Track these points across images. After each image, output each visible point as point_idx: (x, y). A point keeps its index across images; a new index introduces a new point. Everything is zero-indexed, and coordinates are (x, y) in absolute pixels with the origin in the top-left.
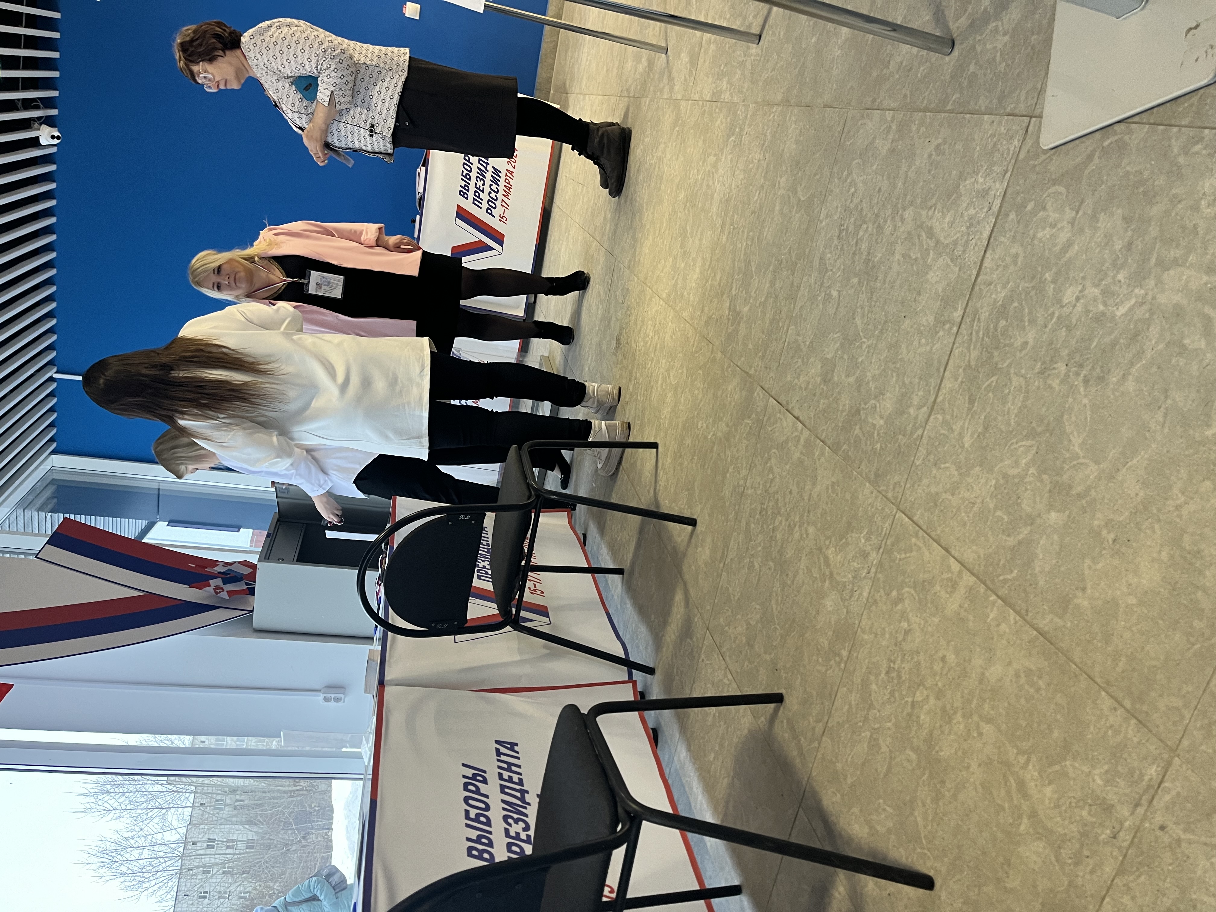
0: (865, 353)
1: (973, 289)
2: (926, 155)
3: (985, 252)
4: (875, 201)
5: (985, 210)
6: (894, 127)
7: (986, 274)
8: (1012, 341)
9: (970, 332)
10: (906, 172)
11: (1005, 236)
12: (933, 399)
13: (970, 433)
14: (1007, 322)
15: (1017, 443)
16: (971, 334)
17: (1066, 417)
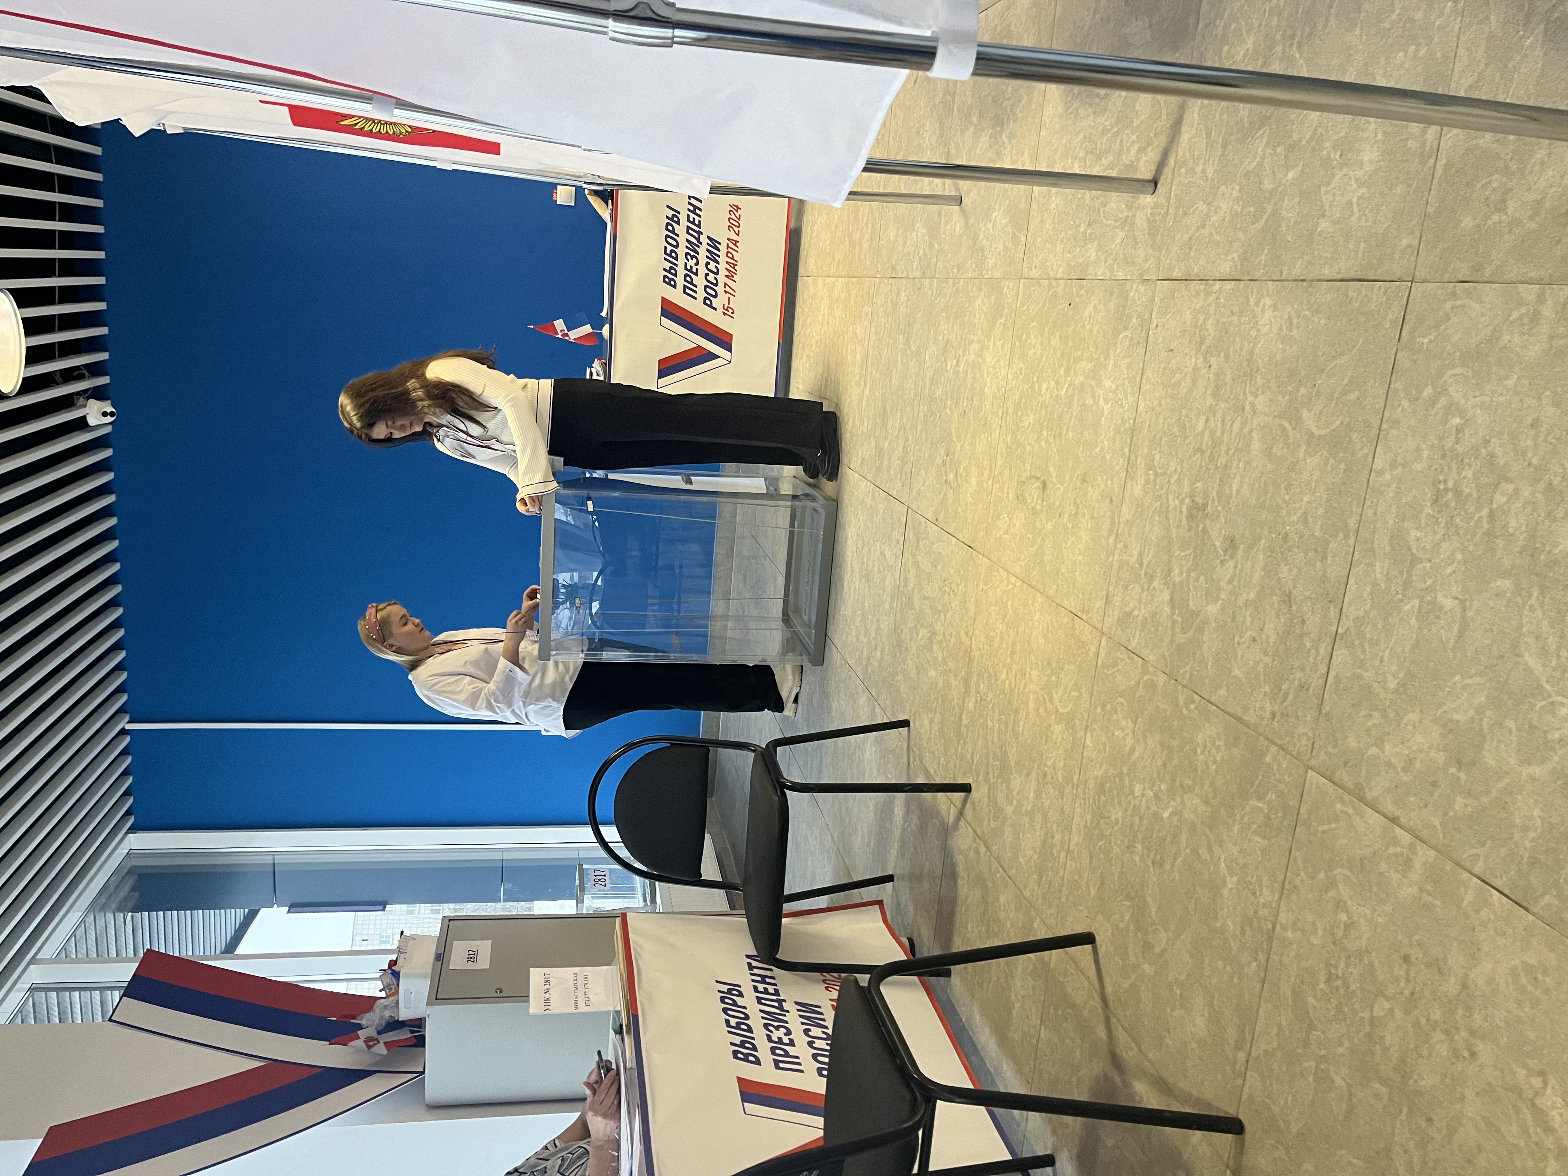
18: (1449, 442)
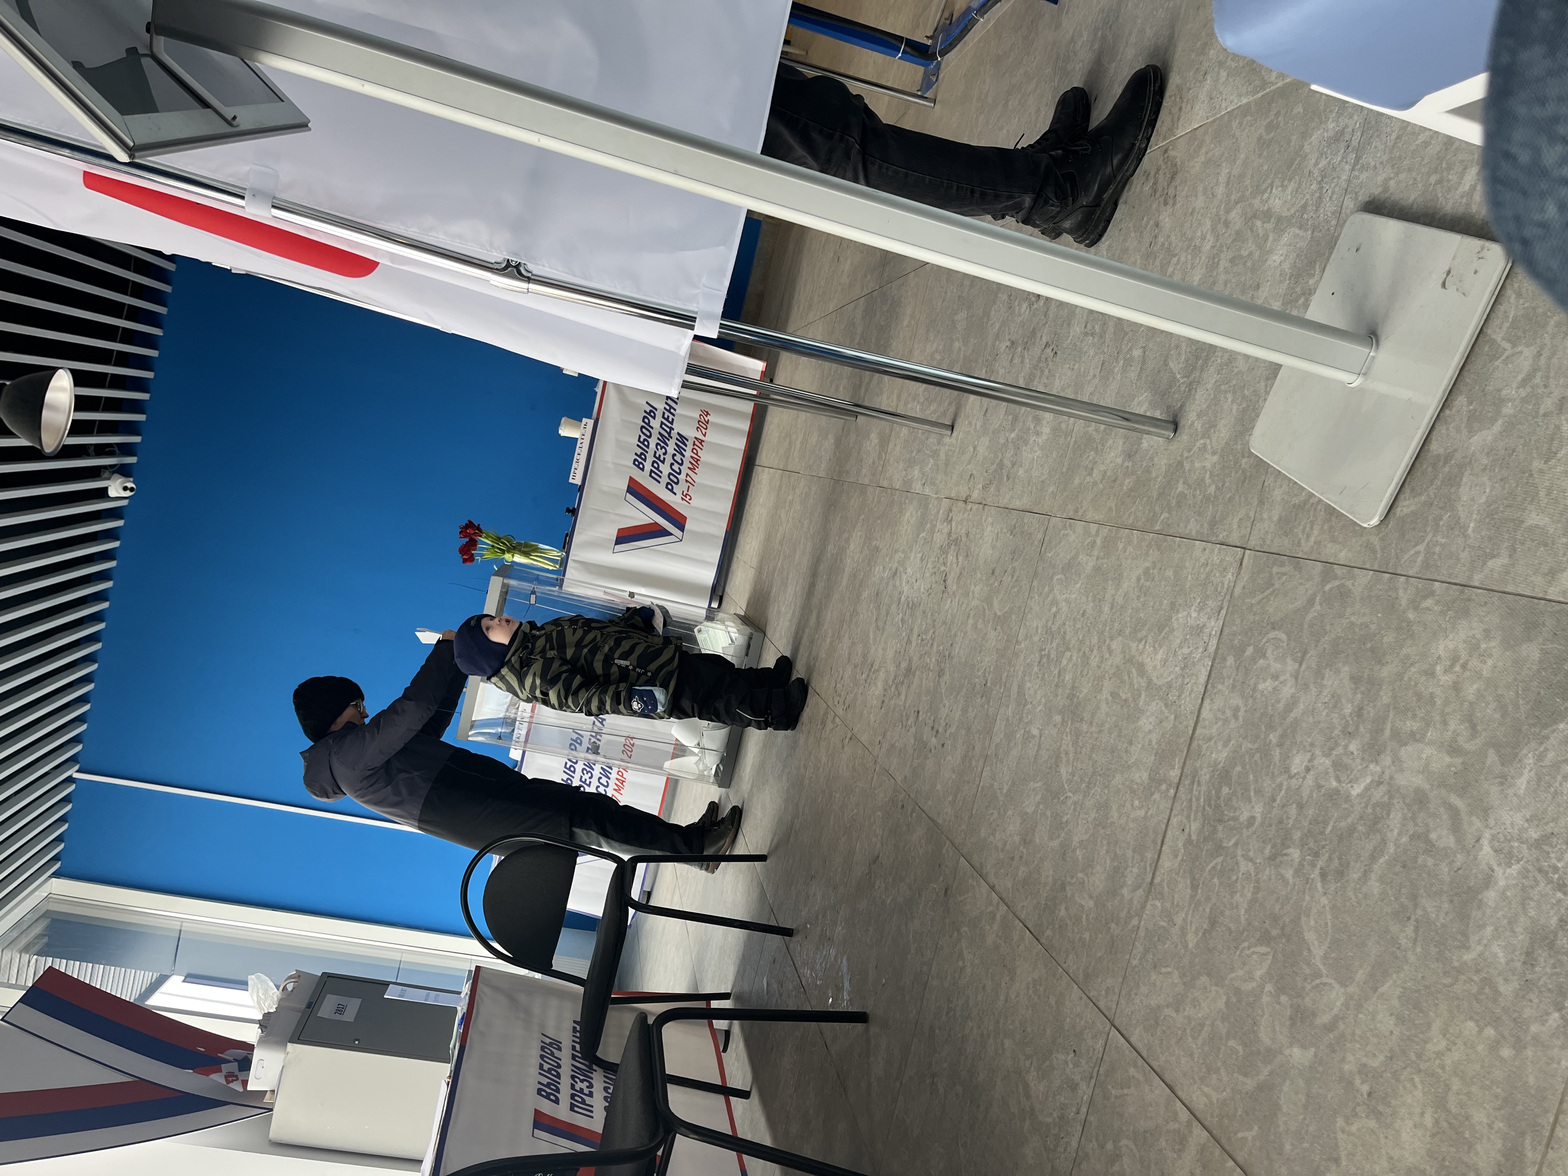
0: (1071, 812)
1: (1190, 744)
2: (1134, 579)
3: (1203, 699)
4: (1079, 626)
5: (1201, 650)
6: (1099, 541)
7: (1204, 728)
8: (1237, 813)
9: (1189, 797)
10: (1113, 596)
11: (1223, 683)
12: (1149, 880)
13: (1193, 929)
14: (1230, 789)
15: (1249, 948)
16: (1191, 800)
17: (1303, 919)
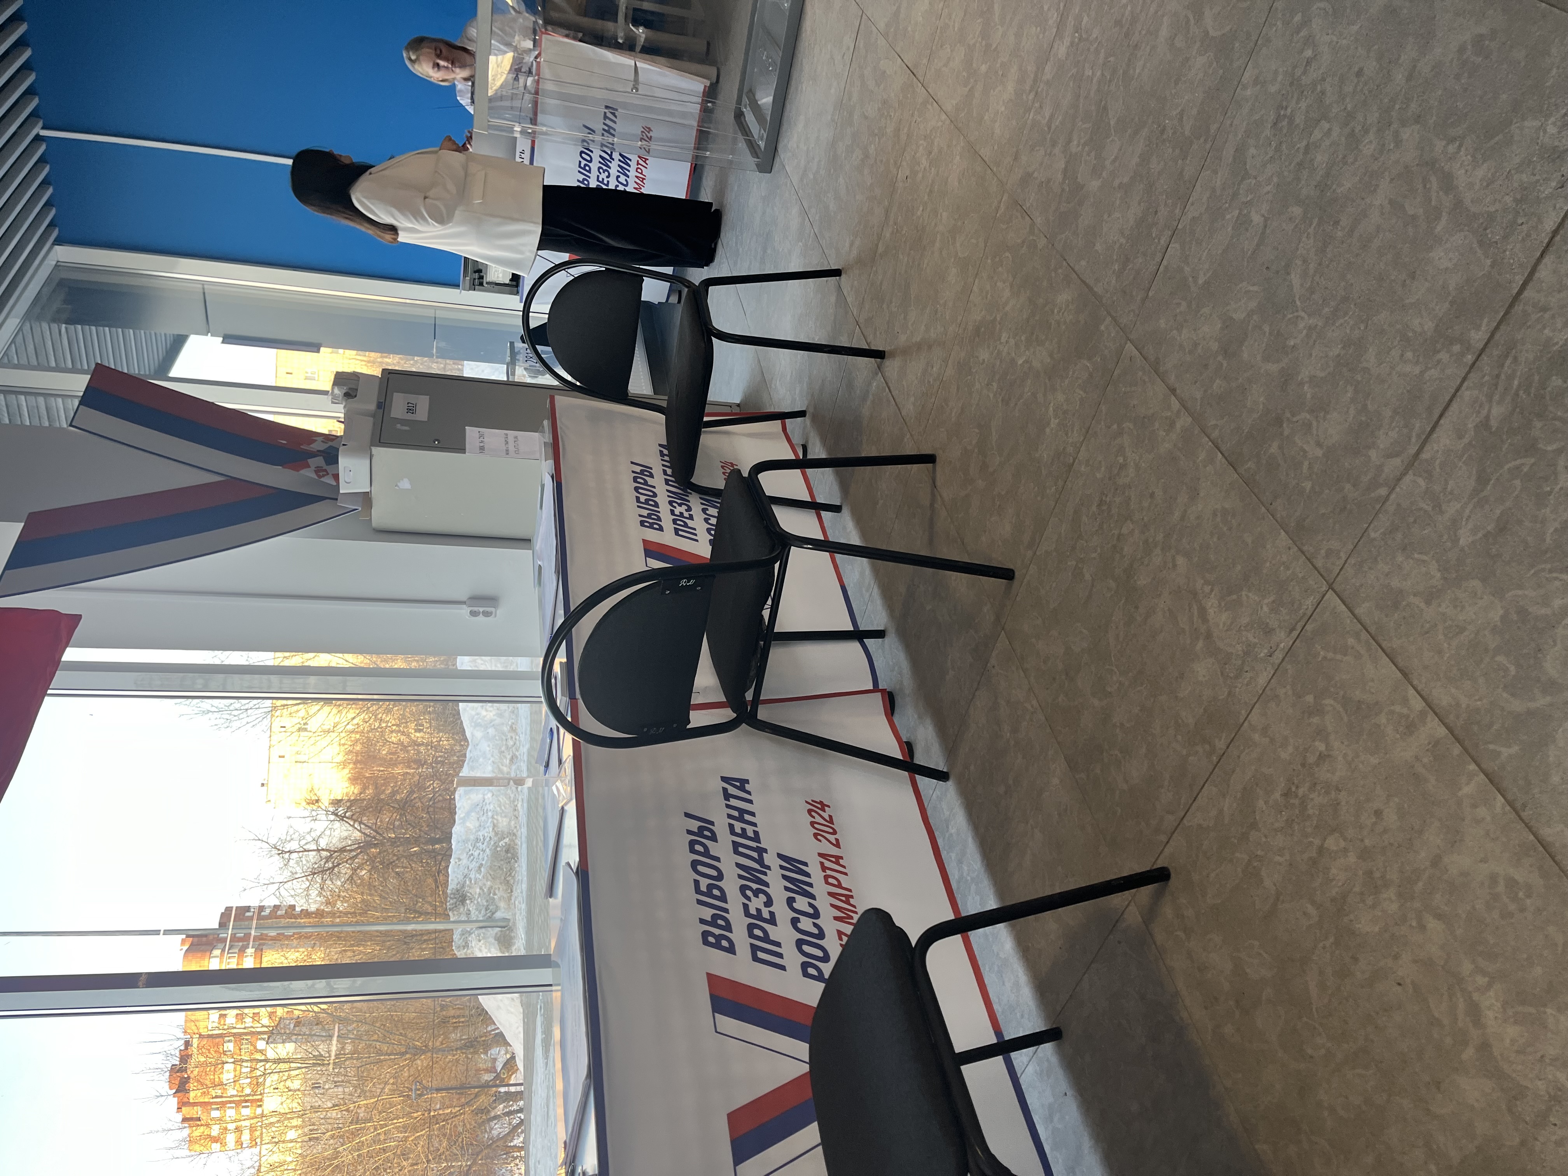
0: (1302, 336)
3: (1543, 253)
5: (1553, 184)
7: (1538, 292)
9: (1496, 373)
10: (1415, 60)
12: (1412, 450)
13: (1470, 525)
14: (1565, 382)
16: (1498, 376)
18: (1298, 72)
